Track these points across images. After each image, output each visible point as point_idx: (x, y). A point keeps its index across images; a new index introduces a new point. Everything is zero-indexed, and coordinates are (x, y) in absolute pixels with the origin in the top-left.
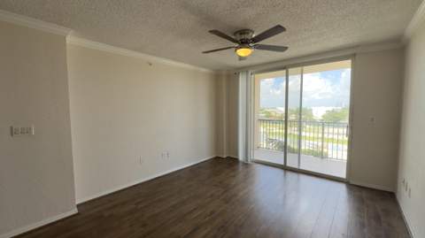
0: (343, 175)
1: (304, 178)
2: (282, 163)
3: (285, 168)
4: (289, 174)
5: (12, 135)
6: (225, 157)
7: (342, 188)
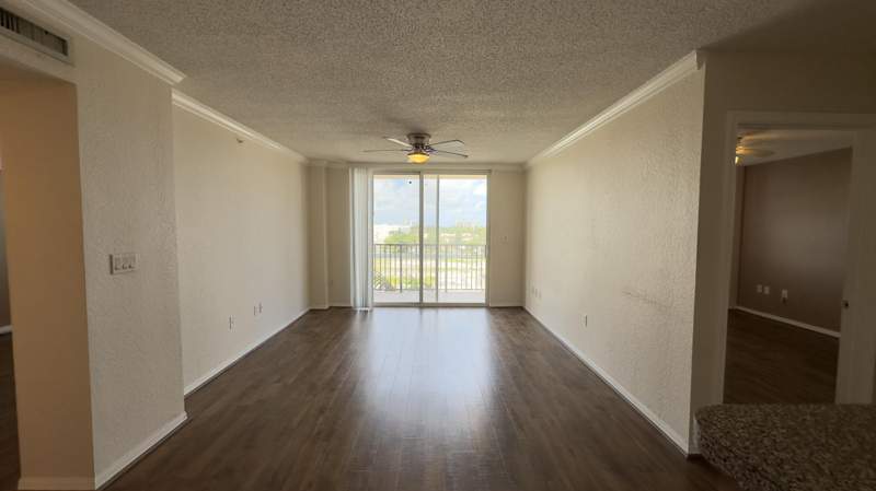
0: (482, 300)
1: (442, 312)
2: (418, 301)
3: (421, 306)
4: (428, 313)
5: (112, 272)
6: (327, 307)
7: (482, 313)
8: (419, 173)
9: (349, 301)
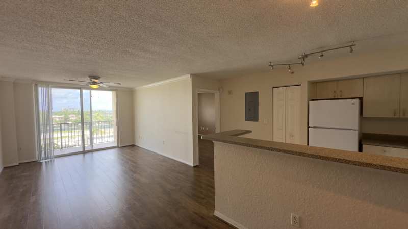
2: (82, 150)
3: (84, 153)
8: (80, 88)
9: (36, 158)
